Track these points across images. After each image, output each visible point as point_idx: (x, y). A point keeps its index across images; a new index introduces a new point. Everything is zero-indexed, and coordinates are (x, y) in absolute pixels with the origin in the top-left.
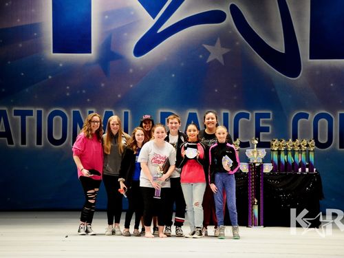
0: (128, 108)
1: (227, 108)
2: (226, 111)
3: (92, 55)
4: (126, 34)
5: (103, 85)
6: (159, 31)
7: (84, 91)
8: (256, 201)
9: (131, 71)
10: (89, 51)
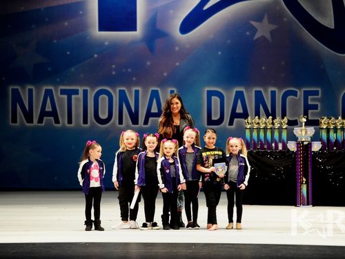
0: (175, 87)
1: (274, 85)
2: (273, 89)
3: (138, 33)
4: (171, 12)
5: (148, 63)
6: (205, 8)
7: (129, 70)
8: (304, 180)
9: (177, 48)
10: (135, 29)
